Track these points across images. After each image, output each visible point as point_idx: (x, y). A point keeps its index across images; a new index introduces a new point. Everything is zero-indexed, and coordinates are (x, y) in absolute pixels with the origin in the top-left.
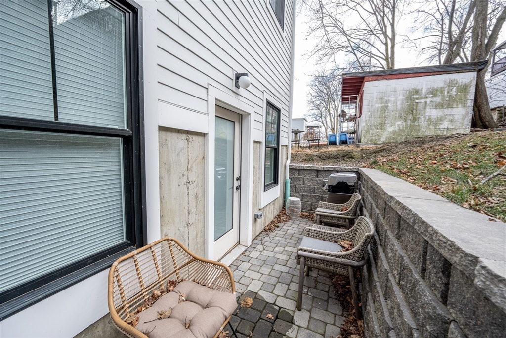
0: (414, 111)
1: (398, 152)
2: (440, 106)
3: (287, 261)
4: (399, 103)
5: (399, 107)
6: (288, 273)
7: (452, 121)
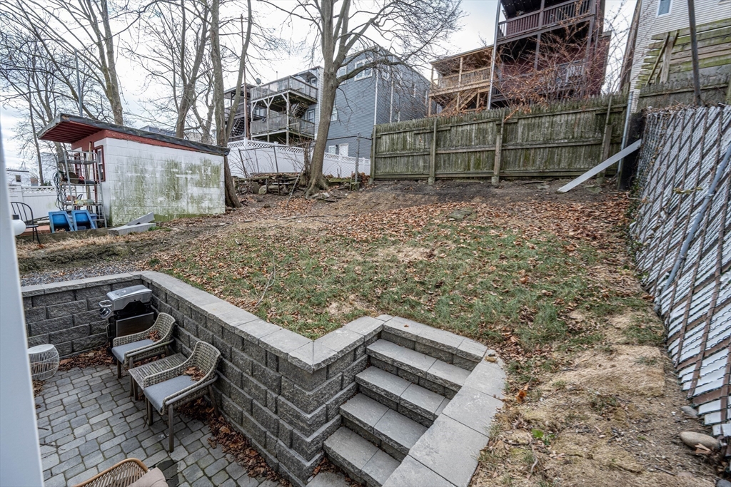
0: (176, 186)
1: (176, 245)
2: (199, 184)
3: (112, 431)
4: (158, 175)
5: (159, 180)
6: (127, 439)
7: (211, 200)
